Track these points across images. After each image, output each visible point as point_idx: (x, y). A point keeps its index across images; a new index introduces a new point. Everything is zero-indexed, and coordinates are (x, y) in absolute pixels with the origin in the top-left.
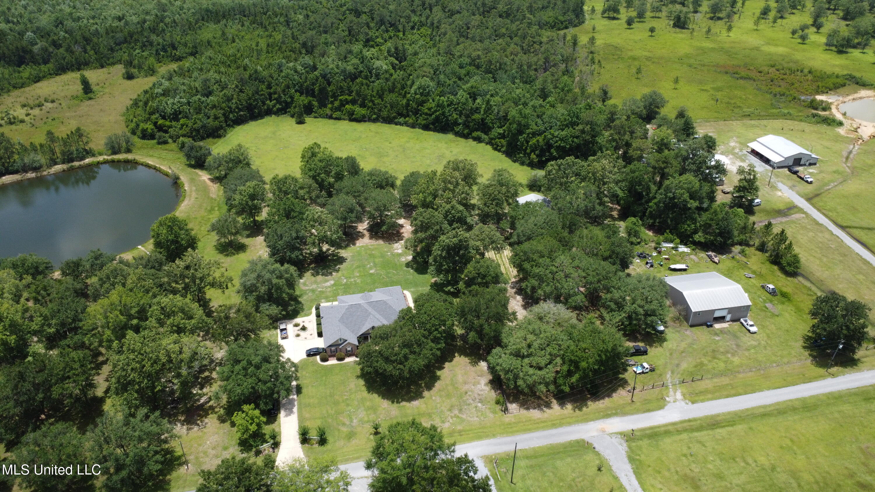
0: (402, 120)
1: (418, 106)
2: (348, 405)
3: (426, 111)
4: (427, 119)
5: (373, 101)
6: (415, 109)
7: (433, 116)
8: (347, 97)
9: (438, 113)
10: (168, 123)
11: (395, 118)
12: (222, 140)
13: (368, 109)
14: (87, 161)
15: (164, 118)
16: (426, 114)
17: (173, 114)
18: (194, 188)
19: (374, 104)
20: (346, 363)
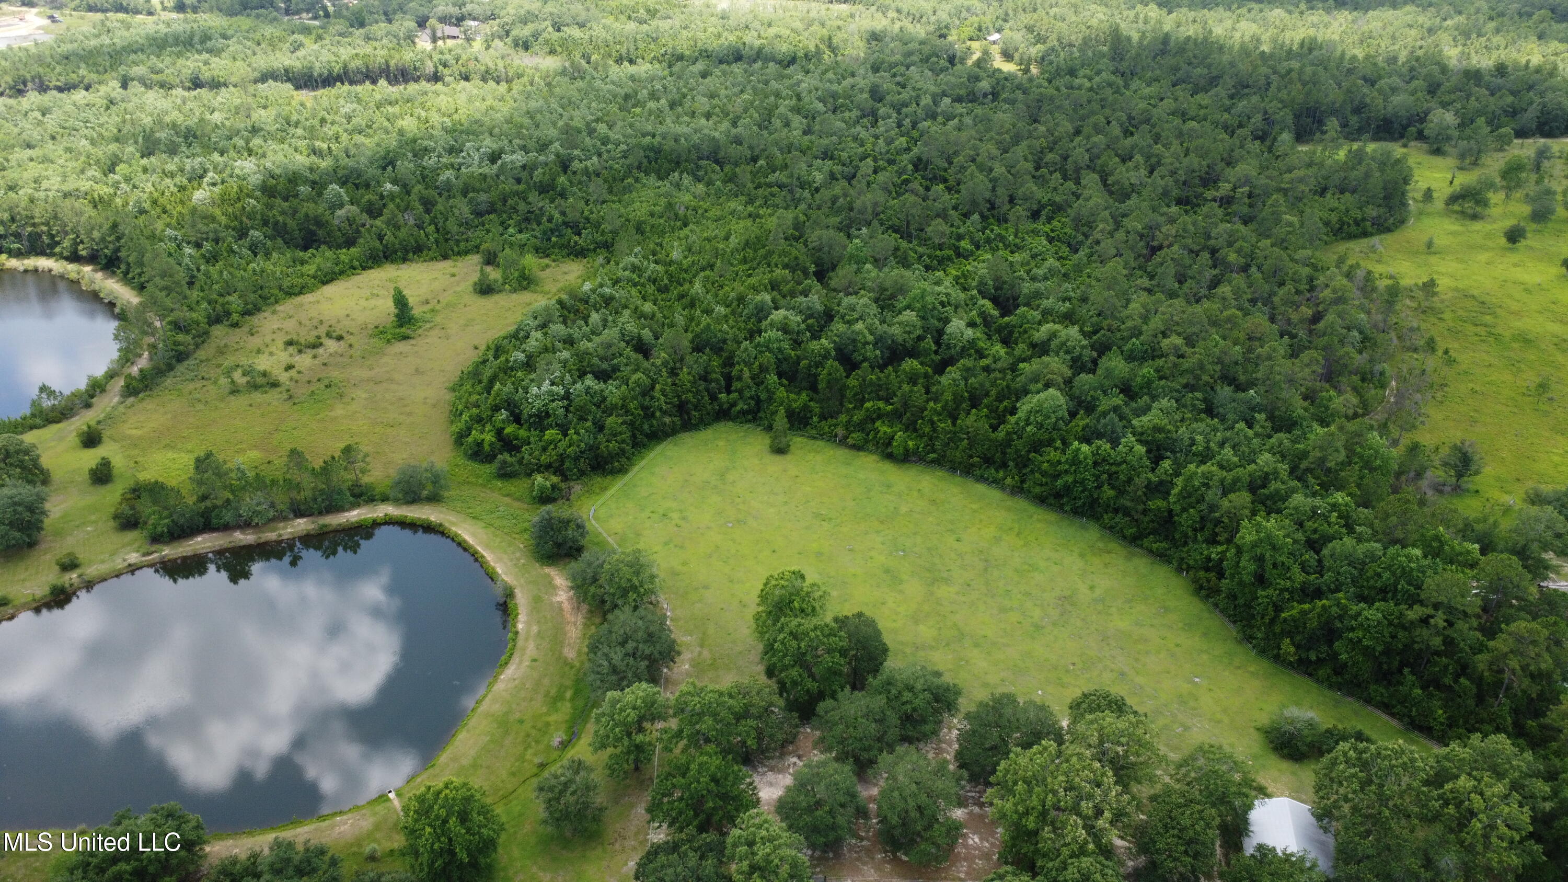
0: (990, 472)
3: (1045, 466)
4: (1046, 484)
5: (933, 424)
6: (1022, 456)
7: (1059, 482)
9: (1069, 478)
10: (523, 433)
11: (976, 466)
12: (617, 485)
13: (921, 438)
15: (517, 419)
16: (1044, 474)
17: (535, 415)
18: (535, 629)
19: (935, 431)
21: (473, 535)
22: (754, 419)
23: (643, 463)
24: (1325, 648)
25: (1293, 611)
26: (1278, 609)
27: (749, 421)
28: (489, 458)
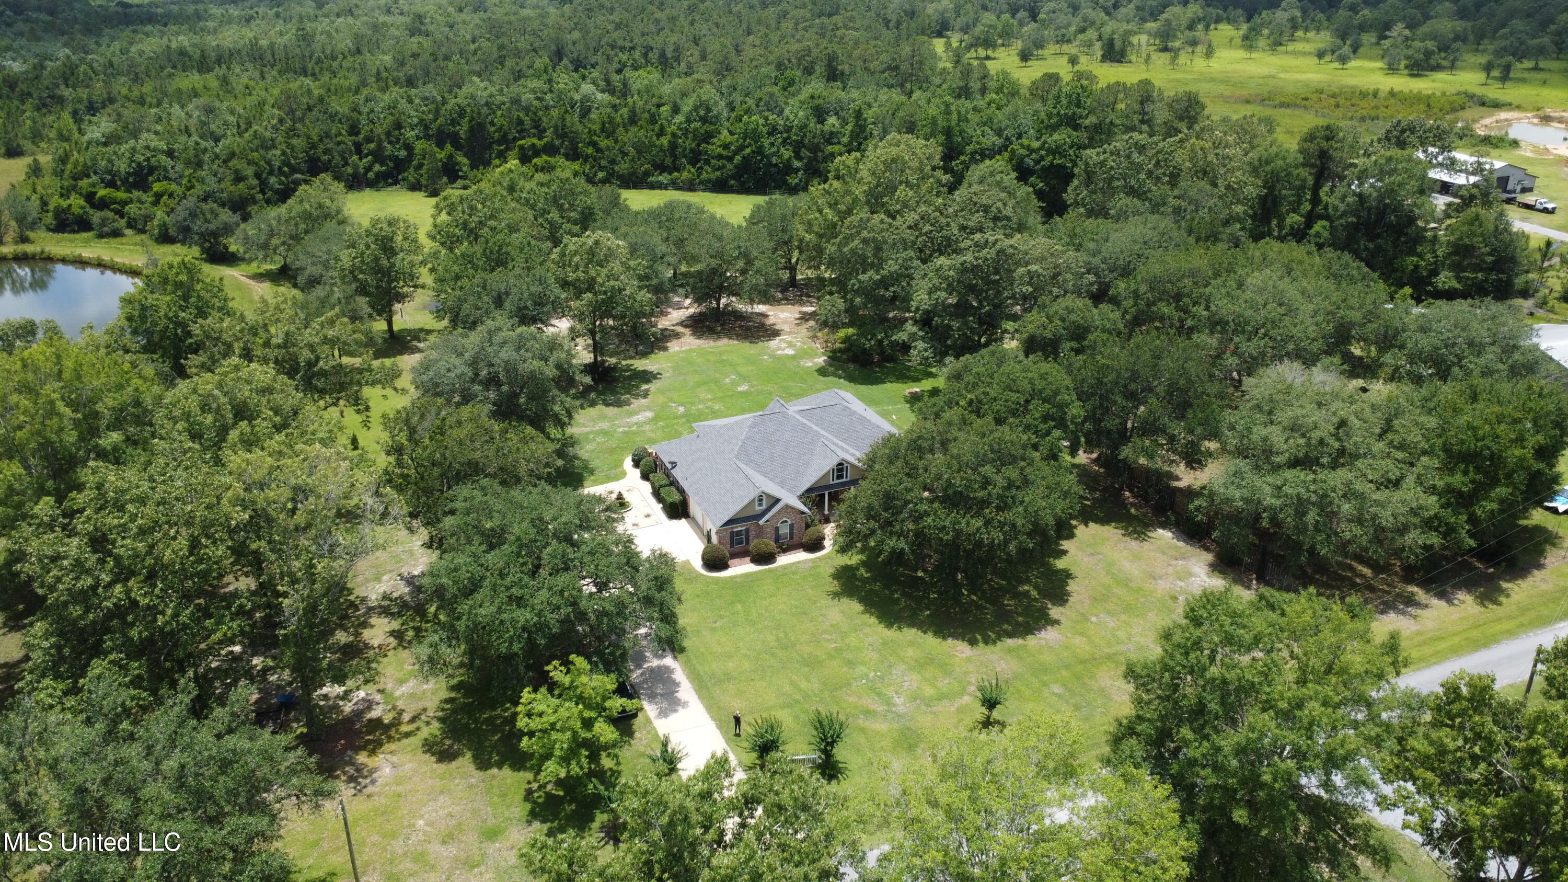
1: (699, 145)
2: (851, 664)
3: (719, 150)
4: (724, 166)
5: (594, 144)
6: (692, 150)
7: (738, 158)
8: (534, 141)
9: (748, 150)
10: (121, 195)
11: (647, 174)
13: (585, 161)
15: (111, 184)
16: (720, 157)
17: (135, 174)
19: (599, 150)
20: (784, 567)
22: (396, 183)
27: (391, 185)
28: (82, 227)
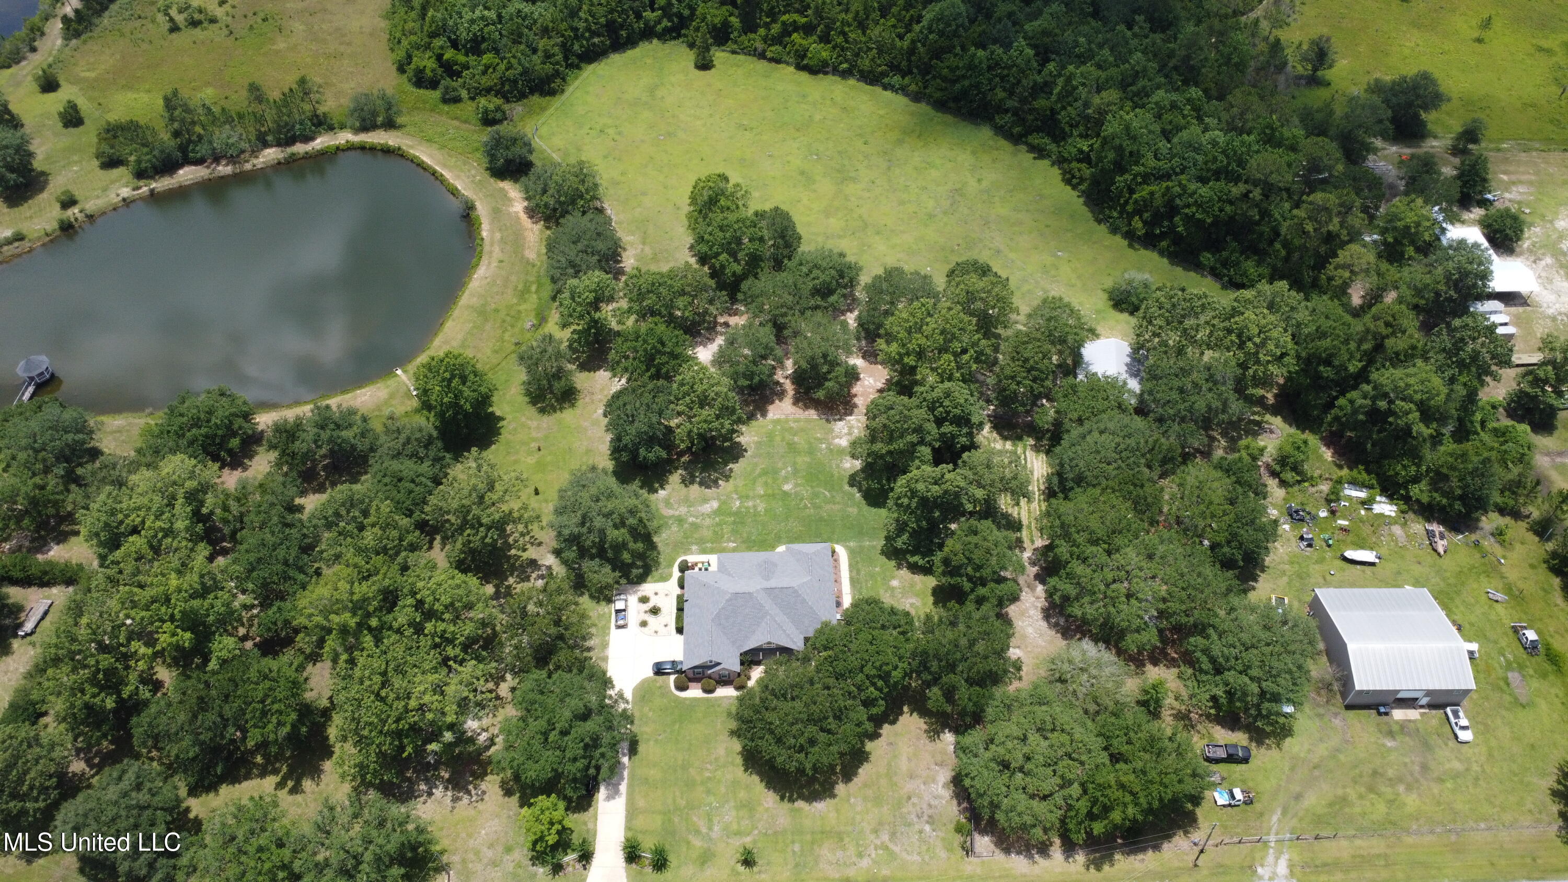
0: (896, 80)
2: (708, 792)
8: (796, 17)
10: (461, 58)
12: (557, 102)
14: (321, 142)
15: (455, 44)
17: (471, 40)
18: (498, 235)
20: (716, 699)
21: (431, 156)
22: (679, 36)
23: (577, 83)
24: (1166, 223)
25: (1143, 192)
26: (1132, 191)
27: (675, 38)
28: (433, 84)
